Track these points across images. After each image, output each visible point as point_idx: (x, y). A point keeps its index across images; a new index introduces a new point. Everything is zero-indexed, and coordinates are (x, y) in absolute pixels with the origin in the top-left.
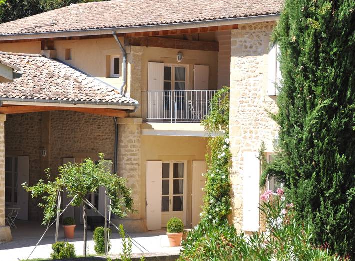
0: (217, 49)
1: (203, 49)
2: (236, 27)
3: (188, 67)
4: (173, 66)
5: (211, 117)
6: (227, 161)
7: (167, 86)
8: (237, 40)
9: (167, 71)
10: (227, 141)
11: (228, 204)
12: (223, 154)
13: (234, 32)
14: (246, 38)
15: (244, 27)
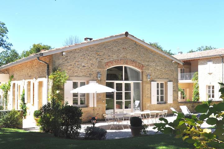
0: (191, 65)
1: (188, 65)
2: (199, 59)
3: (185, 69)
4: (182, 68)
5: (193, 78)
6: (198, 87)
7: (181, 73)
8: (200, 62)
9: (181, 69)
10: (198, 83)
11: (198, 96)
12: (197, 86)
13: (199, 60)
14: (202, 61)
15: (201, 59)
